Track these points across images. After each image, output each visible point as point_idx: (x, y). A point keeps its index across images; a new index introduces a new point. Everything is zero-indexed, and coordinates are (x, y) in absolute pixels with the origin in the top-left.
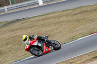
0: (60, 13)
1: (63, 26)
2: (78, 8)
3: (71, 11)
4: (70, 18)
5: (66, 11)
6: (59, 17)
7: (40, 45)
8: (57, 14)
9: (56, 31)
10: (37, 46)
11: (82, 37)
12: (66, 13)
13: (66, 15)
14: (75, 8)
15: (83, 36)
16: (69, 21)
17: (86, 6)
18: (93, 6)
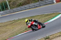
7: (36, 24)
18: (5, 23)
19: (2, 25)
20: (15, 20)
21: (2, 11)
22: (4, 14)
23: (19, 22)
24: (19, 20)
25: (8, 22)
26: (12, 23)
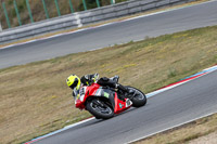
0: (23, 69)
1: (31, 99)
2: (64, 57)
3: (48, 64)
4: (47, 81)
5: (36, 63)
6: (22, 77)
7: (107, 95)
8: (16, 72)
9: (14, 110)
10: (102, 98)
11: (73, 122)
12: (37, 68)
13: (38, 74)
14: (57, 58)
15: (77, 121)
16: (45, 88)
17: (82, 53)
18: (97, 52)
19: (88, 60)
20: (132, 43)
21: (89, 8)
22: (94, 19)
23: (147, 49)
24: (148, 41)
25: (108, 49)
26: (124, 54)
